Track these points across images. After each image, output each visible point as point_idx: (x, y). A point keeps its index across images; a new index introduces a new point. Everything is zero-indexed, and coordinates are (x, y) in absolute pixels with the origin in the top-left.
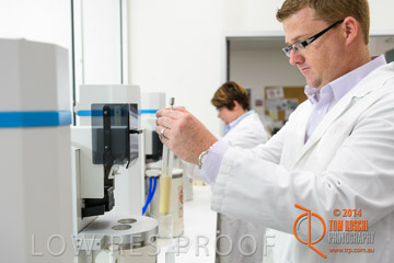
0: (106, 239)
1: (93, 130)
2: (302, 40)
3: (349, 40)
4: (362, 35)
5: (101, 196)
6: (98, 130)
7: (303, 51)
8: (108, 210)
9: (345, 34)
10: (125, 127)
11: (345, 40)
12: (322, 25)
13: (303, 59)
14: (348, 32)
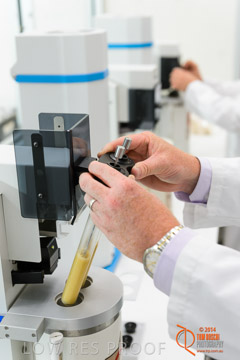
6: (27, 168)
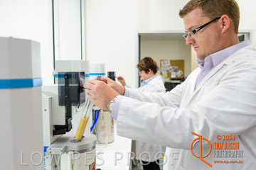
0: (66, 148)
1: (59, 87)
2: (193, 29)
3: (224, 30)
4: (234, 28)
5: (64, 123)
7: (194, 36)
8: (68, 131)
9: (221, 26)
10: (77, 85)
11: (221, 30)
12: (207, 20)
13: (194, 41)
14: (224, 25)
